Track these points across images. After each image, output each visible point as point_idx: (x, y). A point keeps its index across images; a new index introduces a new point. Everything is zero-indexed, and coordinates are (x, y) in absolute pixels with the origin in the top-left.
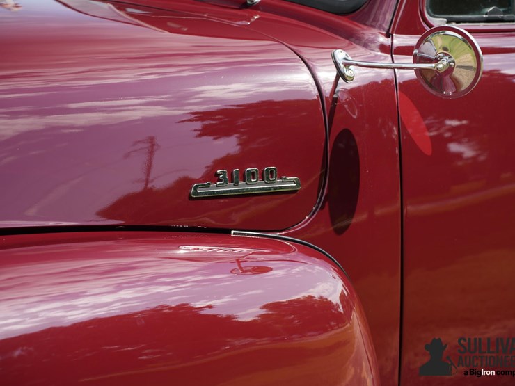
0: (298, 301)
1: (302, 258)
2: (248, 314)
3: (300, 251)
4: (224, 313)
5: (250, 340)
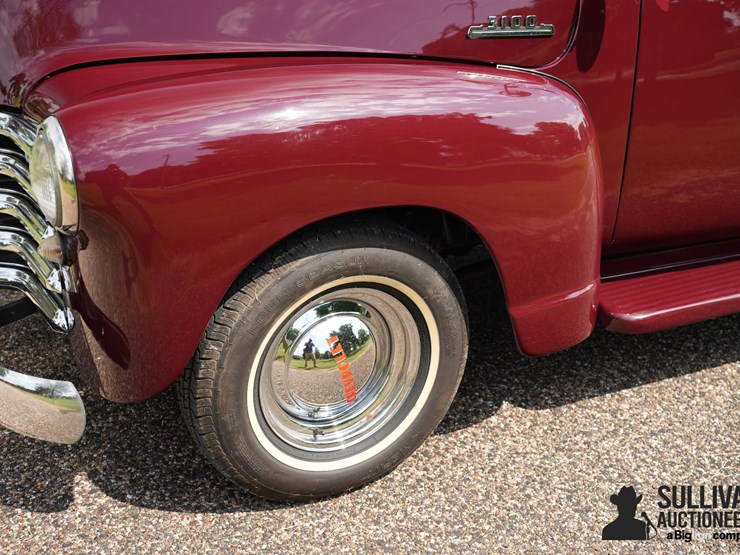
0: (556, 124)
1: (556, 89)
2: (525, 129)
3: (551, 83)
4: (503, 125)
5: (526, 154)
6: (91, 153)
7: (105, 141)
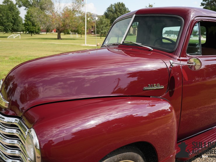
6: (45, 140)
7: (49, 136)
